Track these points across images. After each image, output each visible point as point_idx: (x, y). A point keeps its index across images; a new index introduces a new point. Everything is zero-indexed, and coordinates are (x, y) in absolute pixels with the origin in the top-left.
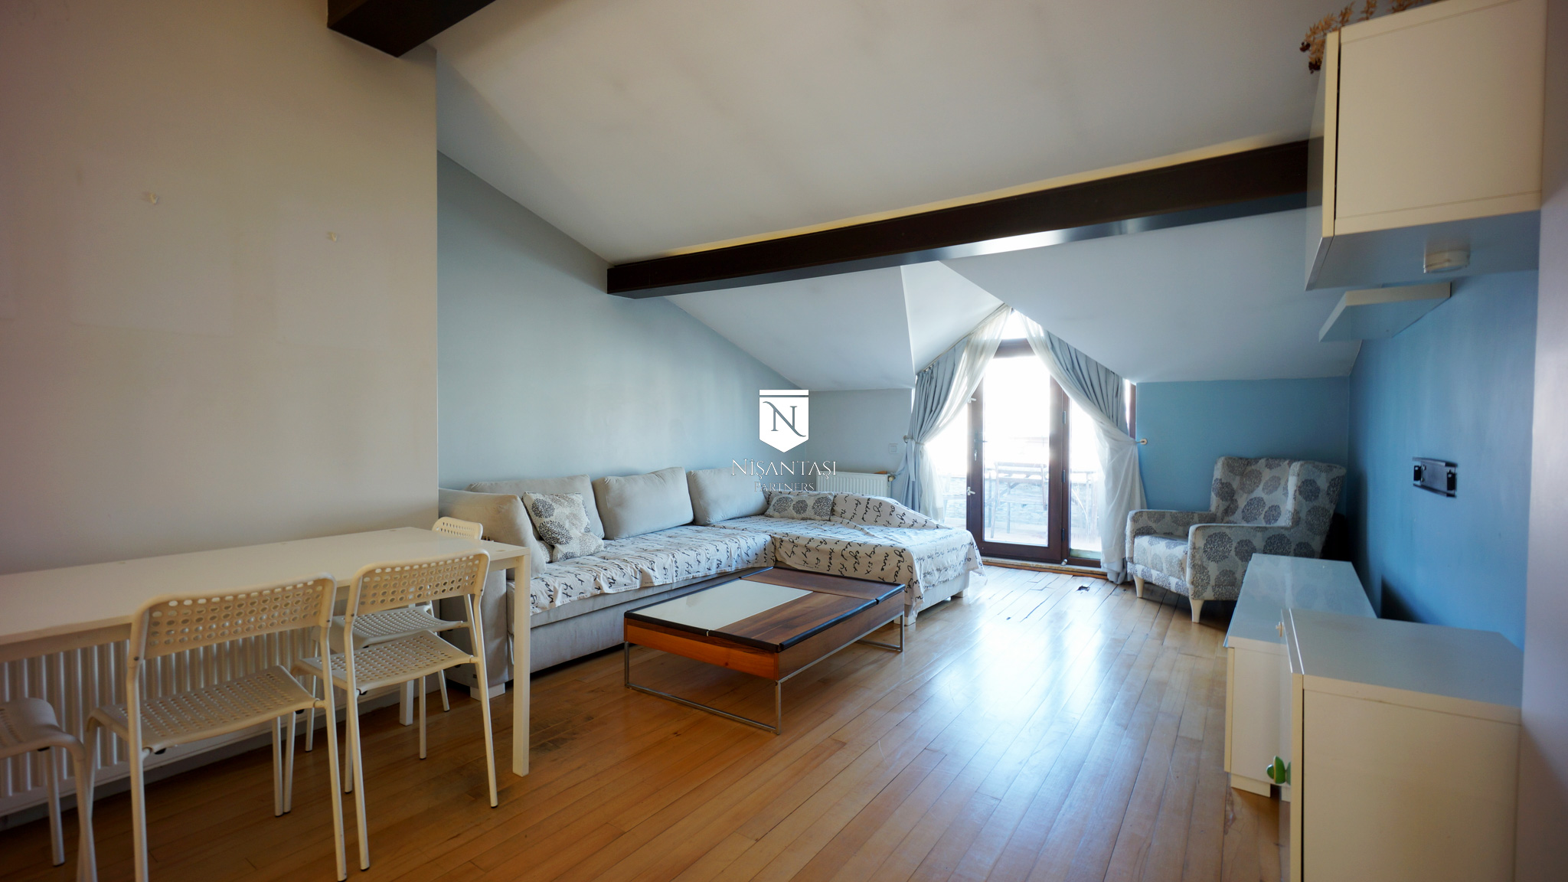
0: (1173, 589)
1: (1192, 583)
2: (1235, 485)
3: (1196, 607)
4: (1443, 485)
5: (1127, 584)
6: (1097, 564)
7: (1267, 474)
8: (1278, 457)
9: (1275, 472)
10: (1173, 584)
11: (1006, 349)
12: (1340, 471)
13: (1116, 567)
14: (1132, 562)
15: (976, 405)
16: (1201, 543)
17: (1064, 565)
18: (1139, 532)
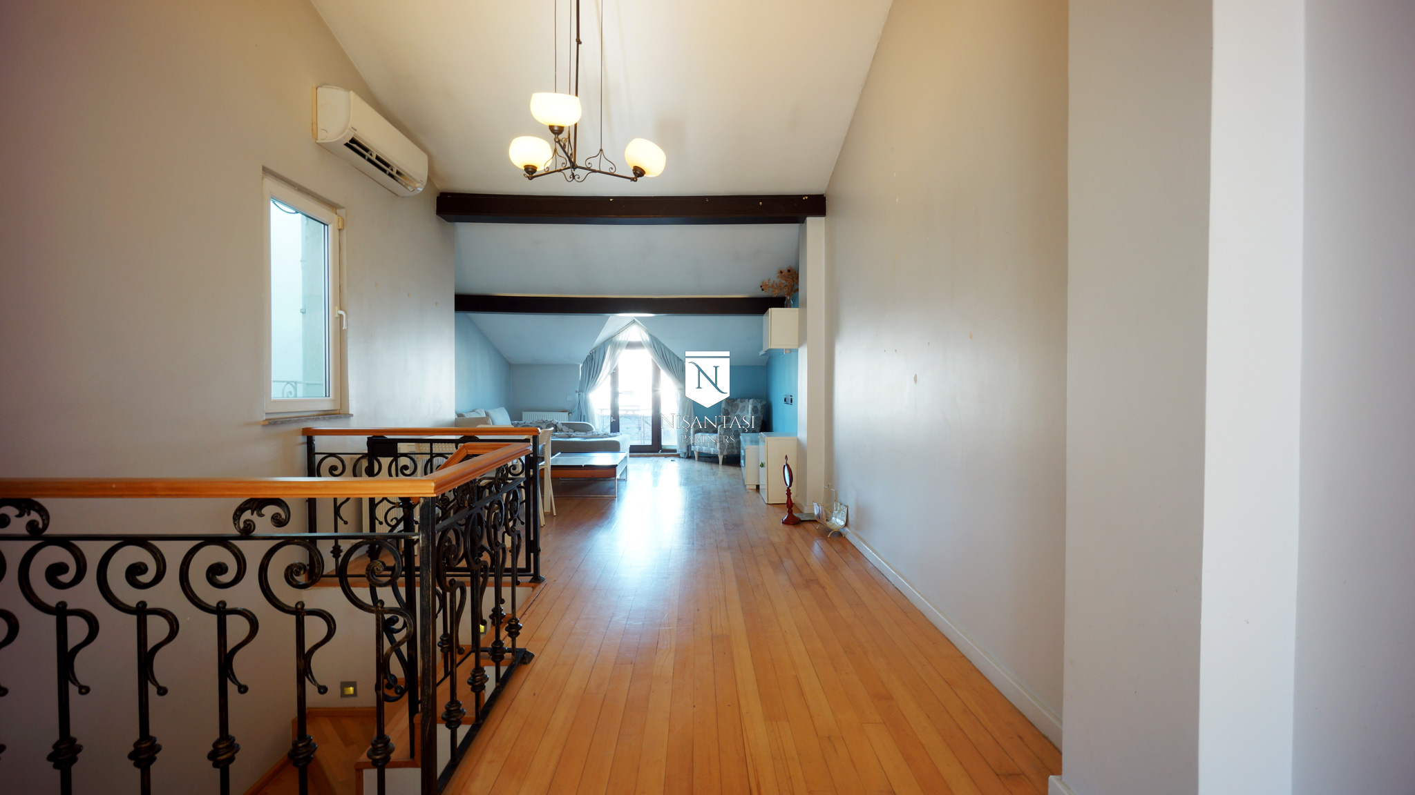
0: (712, 453)
1: (720, 449)
2: (729, 410)
3: (721, 458)
4: (790, 402)
5: (689, 456)
6: (675, 451)
7: (741, 405)
8: (744, 398)
9: (743, 404)
10: (712, 451)
11: (631, 345)
12: (764, 402)
13: (685, 450)
14: (694, 445)
15: (614, 375)
16: (722, 433)
17: (660, 453)
18: (697, 431)
